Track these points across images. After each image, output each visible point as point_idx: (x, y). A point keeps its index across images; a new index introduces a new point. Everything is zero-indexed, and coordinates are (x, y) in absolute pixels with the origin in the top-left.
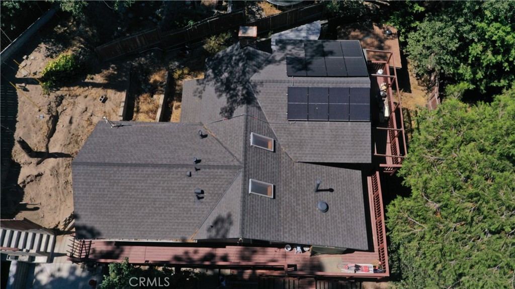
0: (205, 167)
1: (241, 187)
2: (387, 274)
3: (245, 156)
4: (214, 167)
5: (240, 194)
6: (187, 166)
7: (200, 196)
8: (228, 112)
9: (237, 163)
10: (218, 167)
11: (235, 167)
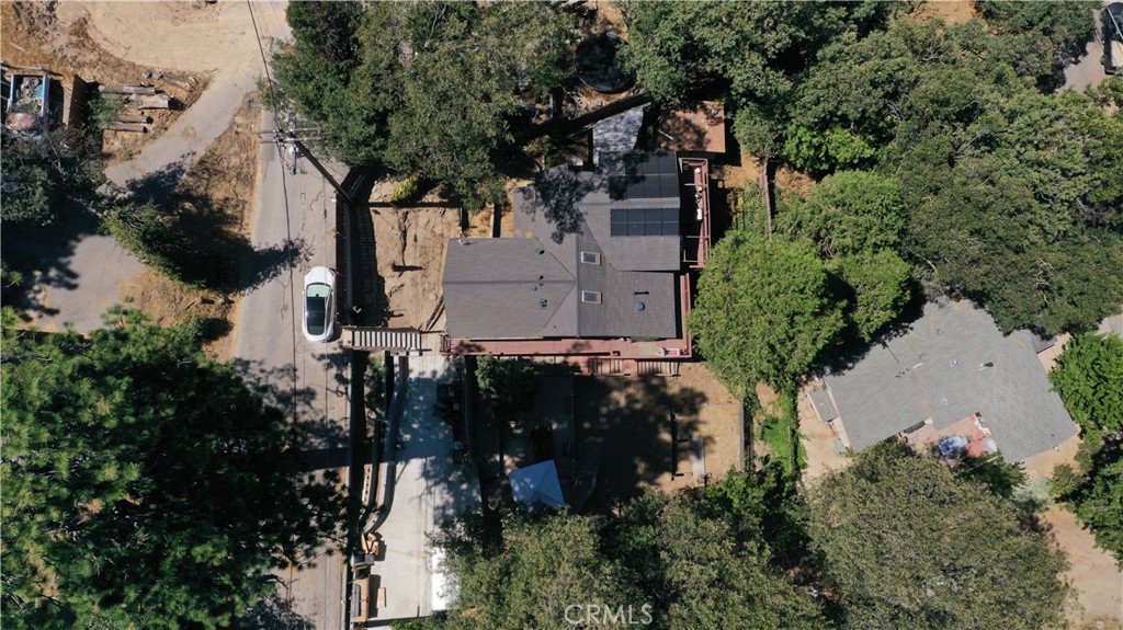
0: (547, 282)
1: (576, 297)
2: (690, 356)
3: (578, 272)
4: (554, 282)
5: (576, 303)
6: (533, 282)
7: (544, 304)
8: (559, 238)
9: (572, 278)
10: (558, 282)
11: (571, 281)
